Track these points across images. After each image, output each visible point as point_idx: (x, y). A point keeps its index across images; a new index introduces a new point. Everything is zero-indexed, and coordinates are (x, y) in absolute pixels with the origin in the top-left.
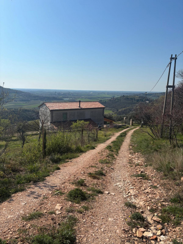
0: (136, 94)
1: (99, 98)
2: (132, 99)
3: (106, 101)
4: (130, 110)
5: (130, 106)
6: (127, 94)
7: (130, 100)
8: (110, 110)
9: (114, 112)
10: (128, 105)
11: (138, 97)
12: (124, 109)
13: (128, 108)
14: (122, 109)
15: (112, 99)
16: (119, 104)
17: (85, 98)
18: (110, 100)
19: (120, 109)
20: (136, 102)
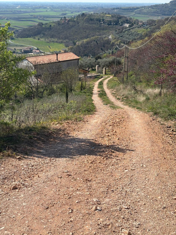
0: (106, 9)
1: (35, 17)
2: (100, 21)
3: (50, 26)
4: (96, 42)
5: (97, 33)
6: (89, 8)
7: (96, 23)
8: (60, 43)
9: (68, 47)
10: (93, 33)
11: (109, 16)
12: (86, 41)
13: (93, 38)
14: (83, 40)
15: (61, 19)
16: (76, 31)
17: (6, 19)
18: (59, 21)
19: (79, 40)
20: (107, 25)
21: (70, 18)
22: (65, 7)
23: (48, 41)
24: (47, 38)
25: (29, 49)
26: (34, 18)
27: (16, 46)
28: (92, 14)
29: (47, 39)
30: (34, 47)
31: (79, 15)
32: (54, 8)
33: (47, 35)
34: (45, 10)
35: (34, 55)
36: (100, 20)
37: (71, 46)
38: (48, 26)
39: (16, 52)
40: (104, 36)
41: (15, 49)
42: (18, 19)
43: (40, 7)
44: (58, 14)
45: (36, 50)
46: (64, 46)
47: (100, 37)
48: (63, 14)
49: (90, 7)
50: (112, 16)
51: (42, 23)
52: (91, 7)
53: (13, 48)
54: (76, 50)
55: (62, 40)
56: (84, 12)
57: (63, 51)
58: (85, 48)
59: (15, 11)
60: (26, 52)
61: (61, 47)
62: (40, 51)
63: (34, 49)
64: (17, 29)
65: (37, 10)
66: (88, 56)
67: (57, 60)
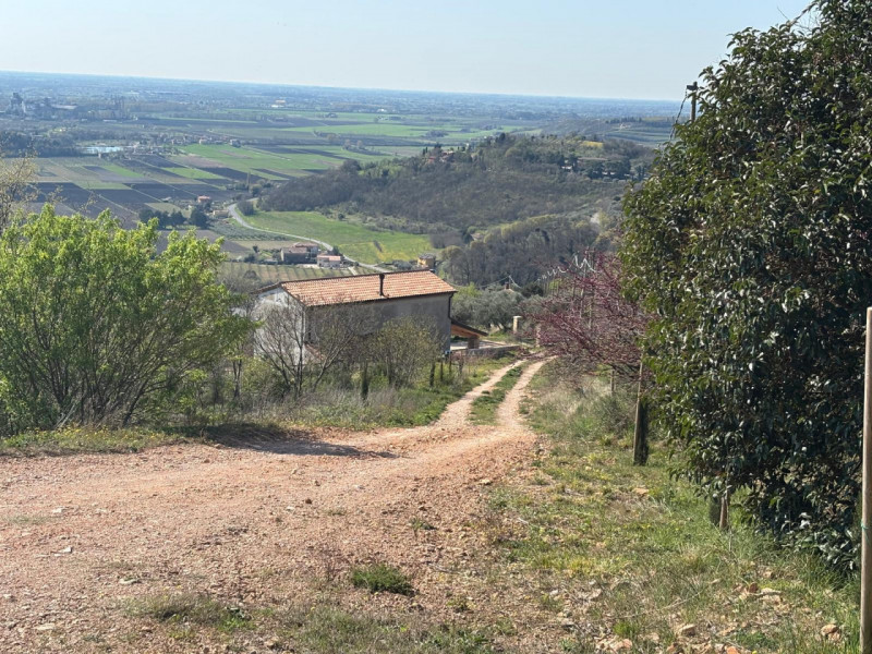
0: (586, 123)
1: (335, 141)
2: (561, 163)
3: (386, 173)
4: (545, 233)
5: (549, 204)
6: (527, 116)
7: (545, 171)
8: (414, 232)
9: (444, 247)
10: (535, 203)
11: (596, 148)
12: (509, 231)
13: (533, 219)
14: (497, 227)
15: (424, 152)
16: (474, 196)
17: (234, 146)
18: (416, 159)
19: (483, 225)
20: (588, 179)
21: (456, 148)
22: (443, 111)
23: (374, 224)
24: (370, 215)
25: (304, 251)
26: (332, 143)
27: (262, 237)
28: (533, 137)
29: (369, 218)
30: (324, 244)
31: (489, 141)
32: (402, 112)
33: (370, 204)
34: (370, 117)
35: (322, 271)
36: (563, 158)
37: (454, 247)
38: (377, 174)
39: (260, 258)
40: (574, 215)
41: (255, 248)
42: (274, 146)
43: (354, 108)
44: (416, 134)
45: (329, 253)
46: (428, 244)
47: (558, 216)
48: (434, 134)
49: (530, 114)
50: (607, 148)
51: (355, 163)
52: (534, 112)
53: (249, 245)
54: (469, 259)
55: (421, 224)
56: (507, 130)
57: (424, 262)
58: (502, 255)
59: (266, 116)
60: (293, 260)
61: (420, 248)
62: (343, 259)
63: (323, 250)
64: (267, 180)
65: (342, 117)
66: (503, 283)
67: (382, 294)
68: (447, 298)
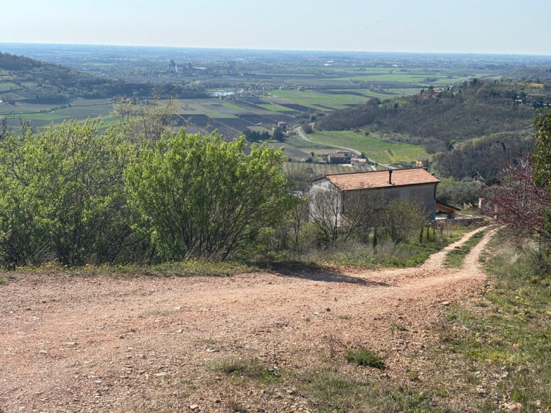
0: (532, 71)
1: (364, 86)
2: (515, 97)
3: (396, 106)
4: (503, 144)
5: (506, 125)
6: (492, 67)
7: (504, 103)
8: (415, 144)
9: (434, 153)
10: (496, 124)
11: (539, 88)
12: (478, 143)
13: (495, 135)
14: (470, 140)
15: (422, 92)
16: (455, 120)
17: (301, 90)
18: (416, 96)
19: (461, 139)
20: (533, 108)
21: (443, 89)
22: (435, 65)
23: (388, 139)
24: (386, 133)
25: (343, 156)
26: (362, 87)
27: (317, 147)
28: (495, 81)
29: (385, 135)
30: (355, 151)
31: (465, 84)
32: (408, 66)
33: (386, 126)
34: (387, 70)
35: (354, 168)
36: (516, 95)
37: (441, 153)
38: (390, 106)
39: (315, 160)
40: (523, 132)
41: (312, 154)
42: (325, 90)
43: (376, 65)
44: (417, 80)
45: (359, 157)
46: (424, 151)
47: (512, 133)
48: (428, 80)
49: (494, 66)
50: (546, 87)
51: (377, 99)
52: (496, 65)
53: (309, 152)
54: (451, 161)
55: (419, 138)
56: (478, 76)
57: (420, 163)
58: (474, 158)
59: (321, 71)
60: (336, 161)
61: (418, 154)
62: (367, 160)
63: (355, 155)
64: (320, 111)
65: (369, 70)
66: (473, 177)
67: (390, 183)
68: (434, 185)
